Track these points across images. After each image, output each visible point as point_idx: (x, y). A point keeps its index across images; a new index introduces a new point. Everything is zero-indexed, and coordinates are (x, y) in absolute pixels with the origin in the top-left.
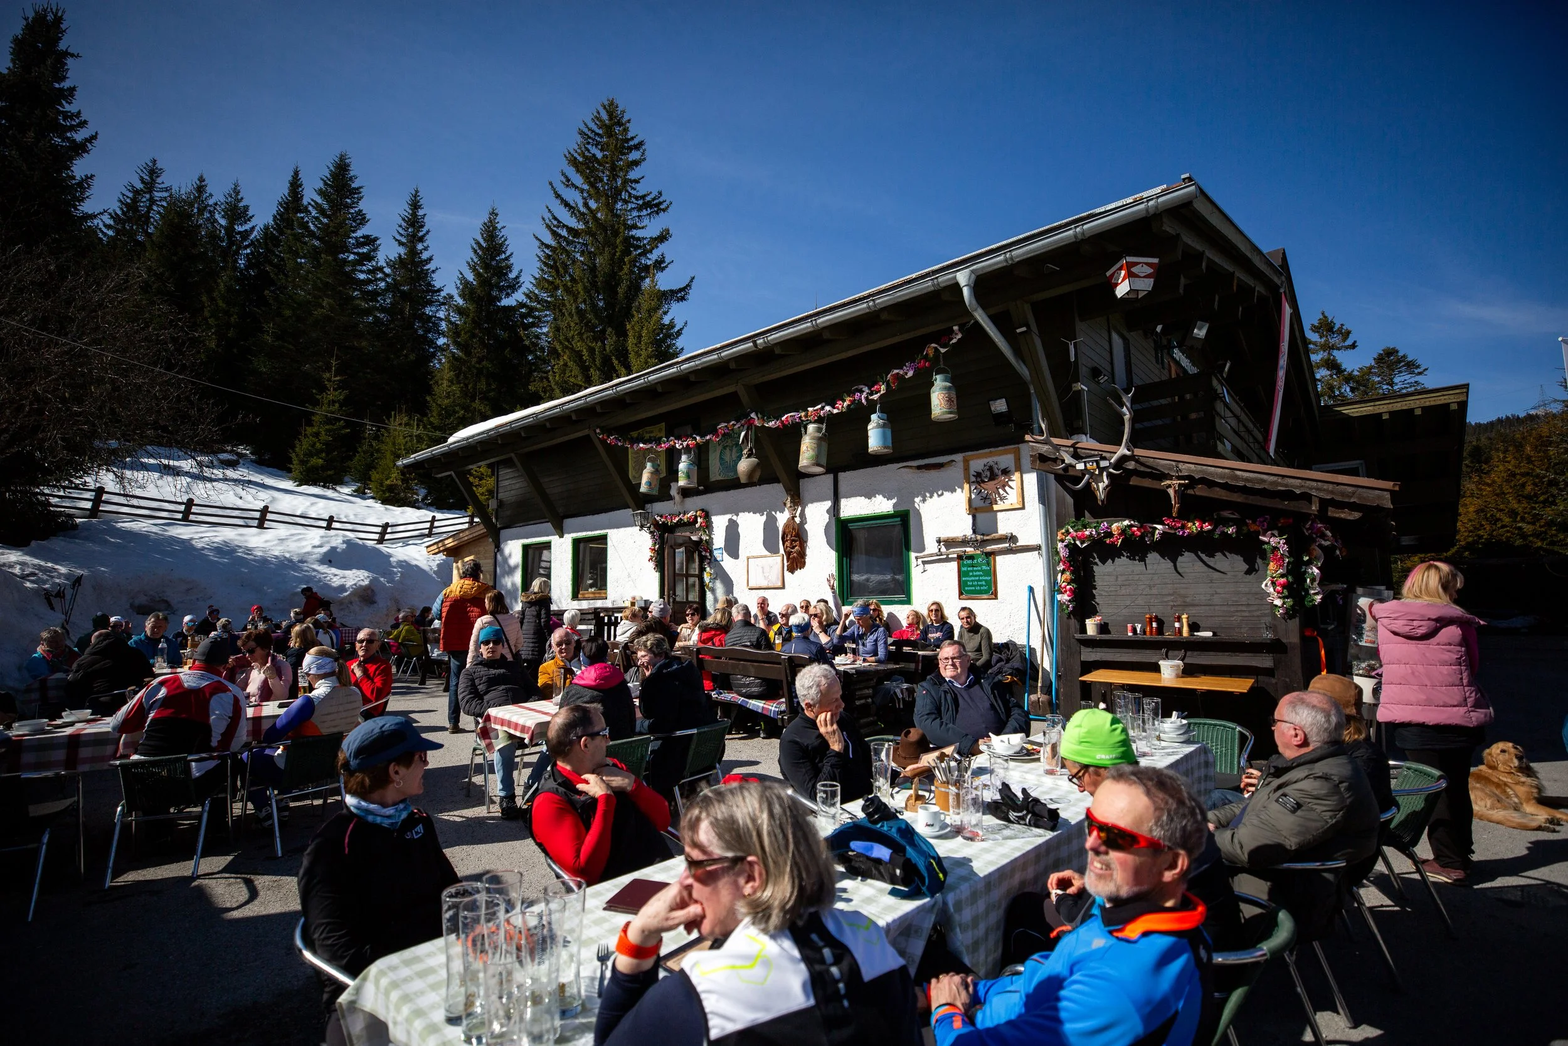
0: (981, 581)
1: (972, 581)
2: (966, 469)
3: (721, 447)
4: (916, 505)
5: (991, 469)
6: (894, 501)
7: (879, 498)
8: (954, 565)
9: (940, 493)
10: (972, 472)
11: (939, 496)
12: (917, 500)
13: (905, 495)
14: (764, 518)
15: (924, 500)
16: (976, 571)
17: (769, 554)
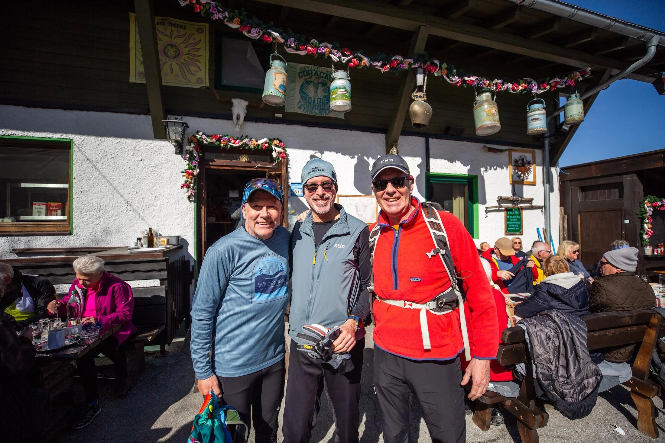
0: (516, 224)
1: (512, 224)
2: (510, 156)
3: (302, 80)
4: (482, 173)
5: (523, 159)
6: (469, 167)
7: (458, 163)
8: (503, 214)
9: (495, 167)
10: (513, 159)
11: (495, 169)
12: (482, 169)
13: (475, 165)
14: (355, 161)
15: (486, 171)
16: (514, 218)
17: (359, 193)
